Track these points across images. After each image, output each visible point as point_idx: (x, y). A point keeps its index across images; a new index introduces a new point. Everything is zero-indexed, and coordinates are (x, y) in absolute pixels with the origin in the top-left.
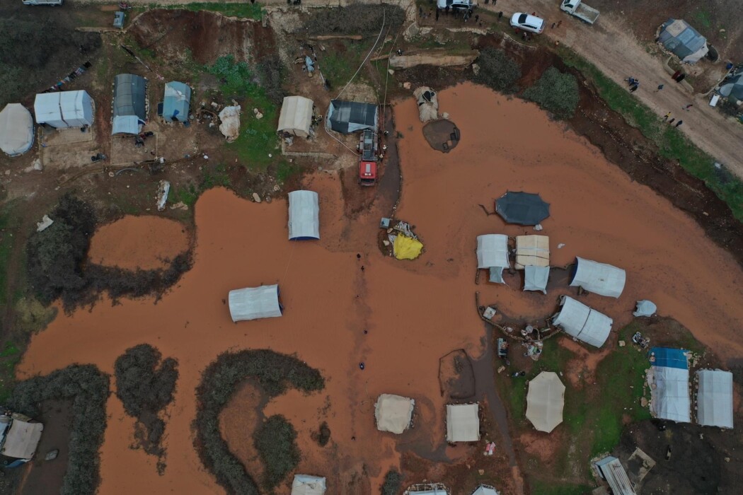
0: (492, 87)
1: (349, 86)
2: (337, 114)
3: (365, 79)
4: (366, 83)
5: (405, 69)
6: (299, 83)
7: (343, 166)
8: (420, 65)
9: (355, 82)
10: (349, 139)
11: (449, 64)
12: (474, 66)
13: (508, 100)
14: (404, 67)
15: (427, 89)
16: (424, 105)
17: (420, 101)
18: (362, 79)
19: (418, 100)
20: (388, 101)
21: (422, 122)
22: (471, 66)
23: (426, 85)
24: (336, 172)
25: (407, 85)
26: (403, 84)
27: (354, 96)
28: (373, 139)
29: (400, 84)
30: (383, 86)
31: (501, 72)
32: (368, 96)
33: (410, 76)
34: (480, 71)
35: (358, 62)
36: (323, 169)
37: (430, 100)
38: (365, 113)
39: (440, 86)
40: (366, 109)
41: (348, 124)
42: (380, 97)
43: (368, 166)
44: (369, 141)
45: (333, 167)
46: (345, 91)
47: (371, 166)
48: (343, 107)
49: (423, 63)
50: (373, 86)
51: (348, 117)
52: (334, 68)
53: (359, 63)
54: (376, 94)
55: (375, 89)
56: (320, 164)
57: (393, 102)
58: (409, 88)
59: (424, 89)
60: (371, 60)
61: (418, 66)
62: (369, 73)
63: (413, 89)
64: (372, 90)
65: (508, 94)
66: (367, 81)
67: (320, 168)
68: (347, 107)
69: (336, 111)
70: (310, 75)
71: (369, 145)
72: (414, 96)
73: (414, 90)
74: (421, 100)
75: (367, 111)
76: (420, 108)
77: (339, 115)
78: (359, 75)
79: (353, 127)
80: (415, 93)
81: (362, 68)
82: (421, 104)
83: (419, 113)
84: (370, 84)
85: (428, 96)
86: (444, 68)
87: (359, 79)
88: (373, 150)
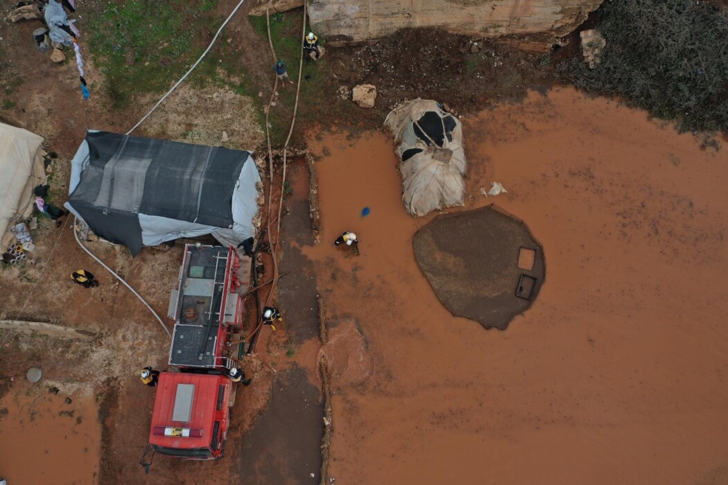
0: (649, 107)
1: (179, 91)
2: (98, 181)
3: (230, 72)
4: (232, 85)
5: (360, 45)
6: (19, 82)
7: (117, 370)
8: (407, 29)
9: (198, 81)
10: (150, 269)
11: (503, 31)
12: (587, 37)
13: (703, 147)
14: (357, 38)
15: (432, 106)
16: (418, 156)
17: (407, 146)
18: (221, 72)
19: (399, 143)
20: (298, 142)
21: (413, 216)
22: (575, 36)
23: (428, 95)
24: (88, 391)
25: (364, 94)
26: (351, 89)
27: (189, 126)
28: (220, 278)
29: (343, 89)
30: (287, 95)
31: (682, 54)
32: (236, 126)
33: (375, 68)
34: (606, 54)
35: (210, 19)
36: (44, 377)
37: (440, 143)
38: (199, 180)
39: (472, 101)
40: (203, 168)
41: (137, 215)
42: (275, 129)
43: (185, 392)
44: (202, 288)
45: (81, 370)
46: (162, 108)
47: (197, 393)
48: (124, 156)
49: (418, 22)
50: (253, 94)
51: (138, 193)
52: (135, 39)
53: (211, 22)
54: (261, 120)
55: (259, 103)
56: (36, 359)
57: (314, 147)
58: (370, 102)
59: (420, 108)
60: (253, 12)
61: (401, 33)
62: (242, 53)
63: (383, 106)
64: (249, 108)
65: (703, 128)
66: (236, 80)
67: (34, 375)
68: (140, 157)
69: (94, 172)
70: (57, 56)
71: (200, 301)
72: (386, 131)
73: (387, 110)
74: (410, 142)
75: (208, 174)
76: (406, 166)
77: (105, 185)
78: (212, 61)
79: (154, 229)
80: (390, 119)
81: (223, 38)
82: (409, 154)
83: (400, 186)
84: (248, 88)
85: (432, 129)
86: (488, 43)
87: (211, 73)
88: (213, 325)
